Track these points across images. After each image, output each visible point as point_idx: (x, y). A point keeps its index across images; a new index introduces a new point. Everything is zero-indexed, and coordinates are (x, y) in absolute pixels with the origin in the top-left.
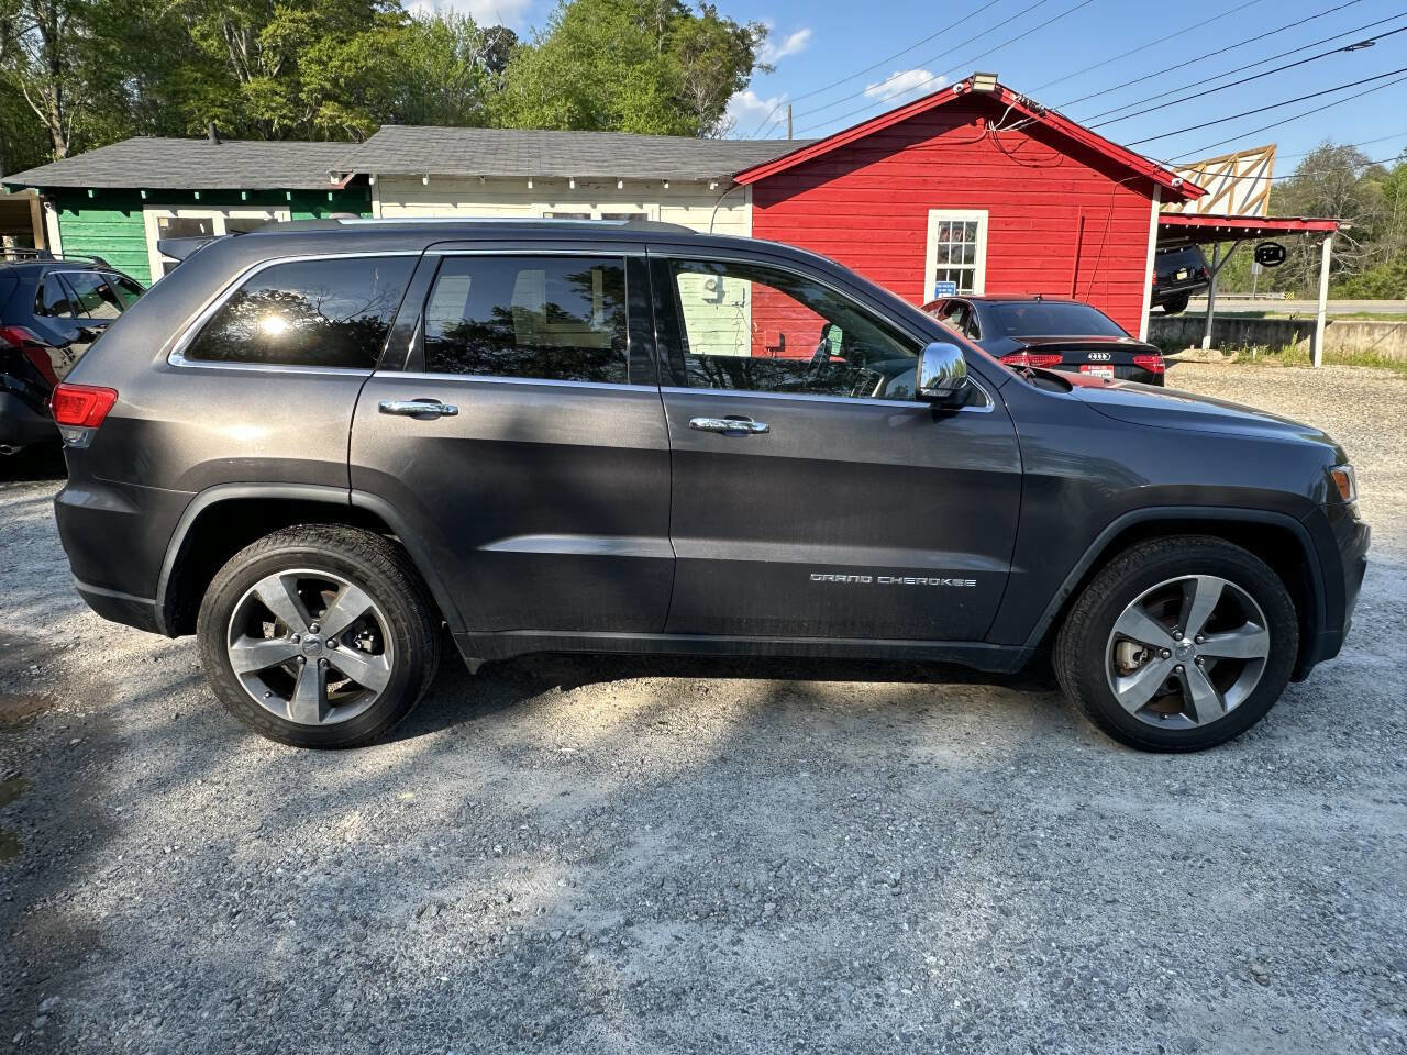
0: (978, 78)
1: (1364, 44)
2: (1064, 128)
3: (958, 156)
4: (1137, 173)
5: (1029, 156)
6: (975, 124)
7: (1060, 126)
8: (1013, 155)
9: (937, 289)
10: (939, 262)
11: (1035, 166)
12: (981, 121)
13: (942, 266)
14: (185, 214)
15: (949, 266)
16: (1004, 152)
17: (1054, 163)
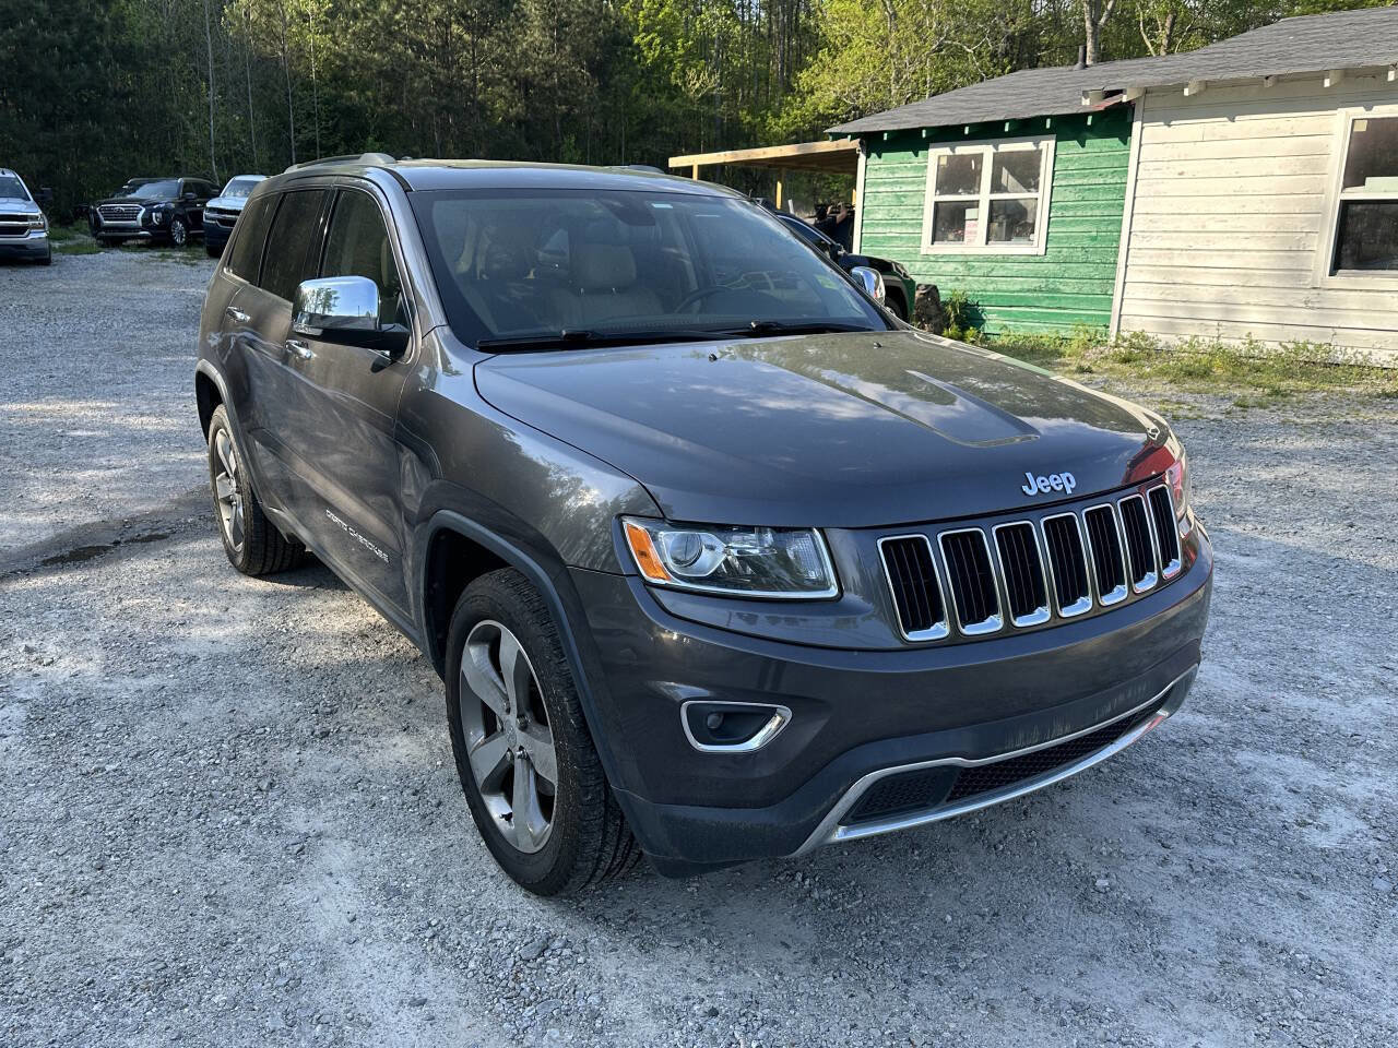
14: (964, 150)
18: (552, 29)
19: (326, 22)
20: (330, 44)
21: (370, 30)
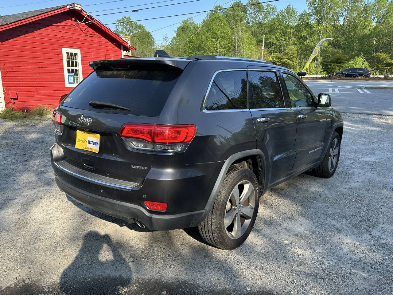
0: (76, 5)
1: (137, 11)
2: (100, 26)
3: (68, 30)
4: (119, 42)
5: (89, 33)
6: (72, 20)
7: (99, 24)
8: (84, 32)
9: (68, 76)
10: (68, 66)
11: (91, 36)
12: (73, 19)
13: (69, 68)
15: (71, 68)
16: (81, 30)
17: (95, 36)
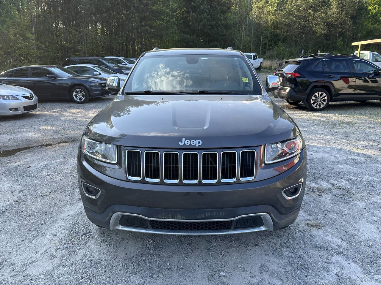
18: (340, 8)
19: (274, 13)
20: (274, 18)
21: (285, 14)
